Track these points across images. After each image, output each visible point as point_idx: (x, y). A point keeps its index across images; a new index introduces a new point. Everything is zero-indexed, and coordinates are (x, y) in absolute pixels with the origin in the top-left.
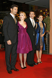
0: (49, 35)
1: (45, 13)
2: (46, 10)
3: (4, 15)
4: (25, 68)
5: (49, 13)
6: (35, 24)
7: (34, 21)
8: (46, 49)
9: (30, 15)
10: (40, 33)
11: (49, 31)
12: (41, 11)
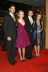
0: (45, 32)
1: (42, 12)
2: (43, 10)
3: (5, 14)
4: (24, 60)
5: (45, 12)
6: (33, 22)
7: (32, 19)
8: (42, 45)
9: (29, 14)
10: (37, 30)
11: (45, 28)
12: (38, 10)
